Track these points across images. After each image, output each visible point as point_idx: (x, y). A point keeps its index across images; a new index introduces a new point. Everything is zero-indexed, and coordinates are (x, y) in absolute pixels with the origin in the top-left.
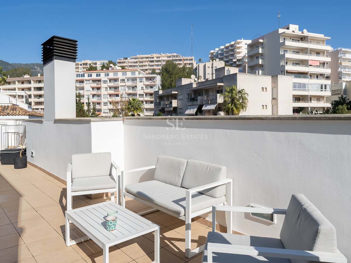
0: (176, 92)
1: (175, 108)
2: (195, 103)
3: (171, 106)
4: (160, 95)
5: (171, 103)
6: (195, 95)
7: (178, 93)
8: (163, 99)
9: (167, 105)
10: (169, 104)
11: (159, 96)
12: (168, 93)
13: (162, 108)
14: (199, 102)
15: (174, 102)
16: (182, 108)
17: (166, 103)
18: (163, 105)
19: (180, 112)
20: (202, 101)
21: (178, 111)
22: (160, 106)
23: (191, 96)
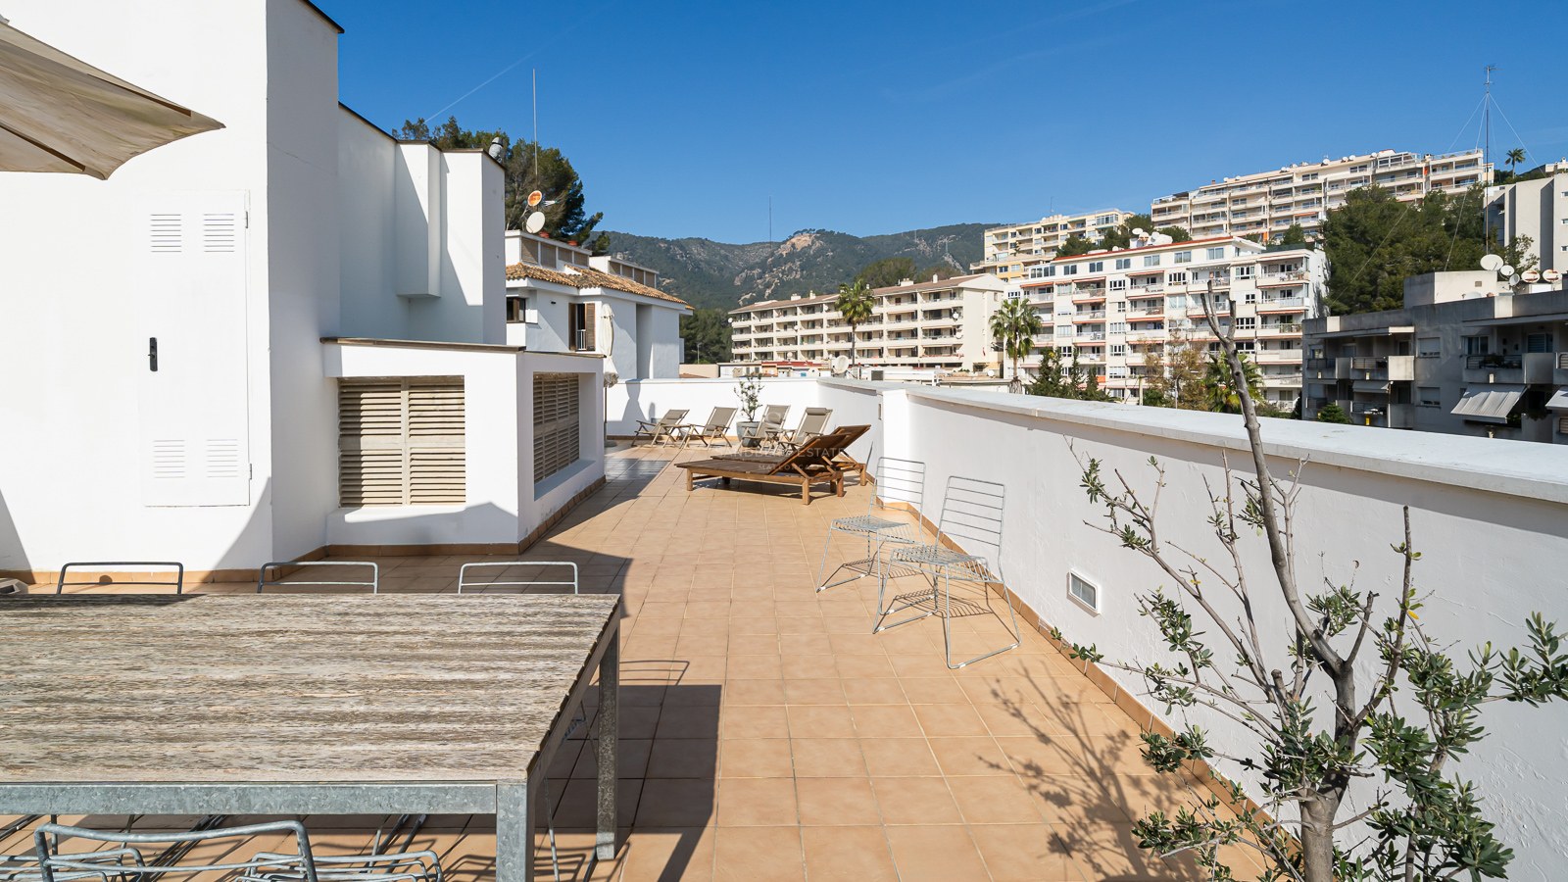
0: (1410, 330)
1: (1402, 389)
2: (1506, 376)
3: (1380, 378)
4: (1329, 336)
5: (1383, 366)
6: (1505, 342)
7: (1414, 334)
8: (1344, 348)
9: (1363, 371)
10: (1371, 371)
11: (1325, 339)
12: (1369, 332)
13: (1339, 381)
14: (1527, 376)
15: (1398, 365)
16: (1438, 388)
17: (1360, 365)
18: (1346, 369)
19: (1426, 402)
20: (1549, 370)
21: (1417, 397)
22: (1330, 374)
23: (1485, 347)
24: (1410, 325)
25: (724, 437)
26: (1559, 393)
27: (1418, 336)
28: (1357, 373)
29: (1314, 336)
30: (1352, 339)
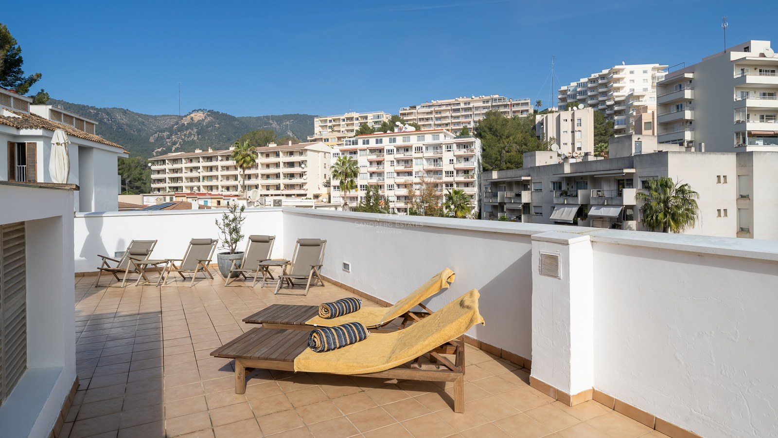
0: (529, 178)
1: (527, 206)
2: (571, 201)
3: (518, 202)
4: (494, 181)
5: (519, 196)
6: (568, 185)
7: (531, 180)
8: (501, 187)
9: (510, 198)
10: (514, 198)
11: (492, 182)
12: (513, 179)
13: (500, 203)
14: (580, 200)
15: (525, 195)
16: (542, 206)
17: (509, 196)
18: (503, 197)
19: (536, 213)
20: (587, 197)
21: (533, 211)
22: (496, 199)
23: (560, 188)
24: (529, 176)
25: (206, 270)
26: (593, 208)
27: (533, 181)
28: (508, 199)
29: (488, 181)
30: (504, 182)
